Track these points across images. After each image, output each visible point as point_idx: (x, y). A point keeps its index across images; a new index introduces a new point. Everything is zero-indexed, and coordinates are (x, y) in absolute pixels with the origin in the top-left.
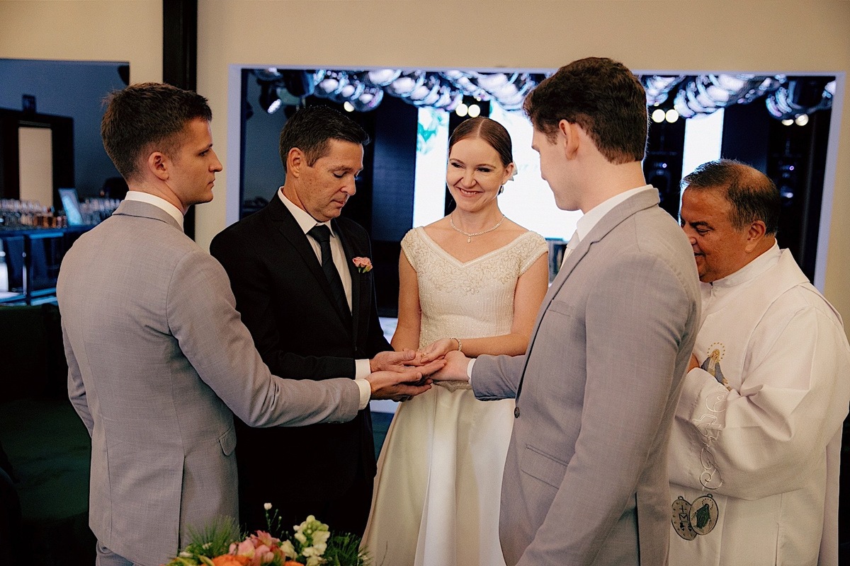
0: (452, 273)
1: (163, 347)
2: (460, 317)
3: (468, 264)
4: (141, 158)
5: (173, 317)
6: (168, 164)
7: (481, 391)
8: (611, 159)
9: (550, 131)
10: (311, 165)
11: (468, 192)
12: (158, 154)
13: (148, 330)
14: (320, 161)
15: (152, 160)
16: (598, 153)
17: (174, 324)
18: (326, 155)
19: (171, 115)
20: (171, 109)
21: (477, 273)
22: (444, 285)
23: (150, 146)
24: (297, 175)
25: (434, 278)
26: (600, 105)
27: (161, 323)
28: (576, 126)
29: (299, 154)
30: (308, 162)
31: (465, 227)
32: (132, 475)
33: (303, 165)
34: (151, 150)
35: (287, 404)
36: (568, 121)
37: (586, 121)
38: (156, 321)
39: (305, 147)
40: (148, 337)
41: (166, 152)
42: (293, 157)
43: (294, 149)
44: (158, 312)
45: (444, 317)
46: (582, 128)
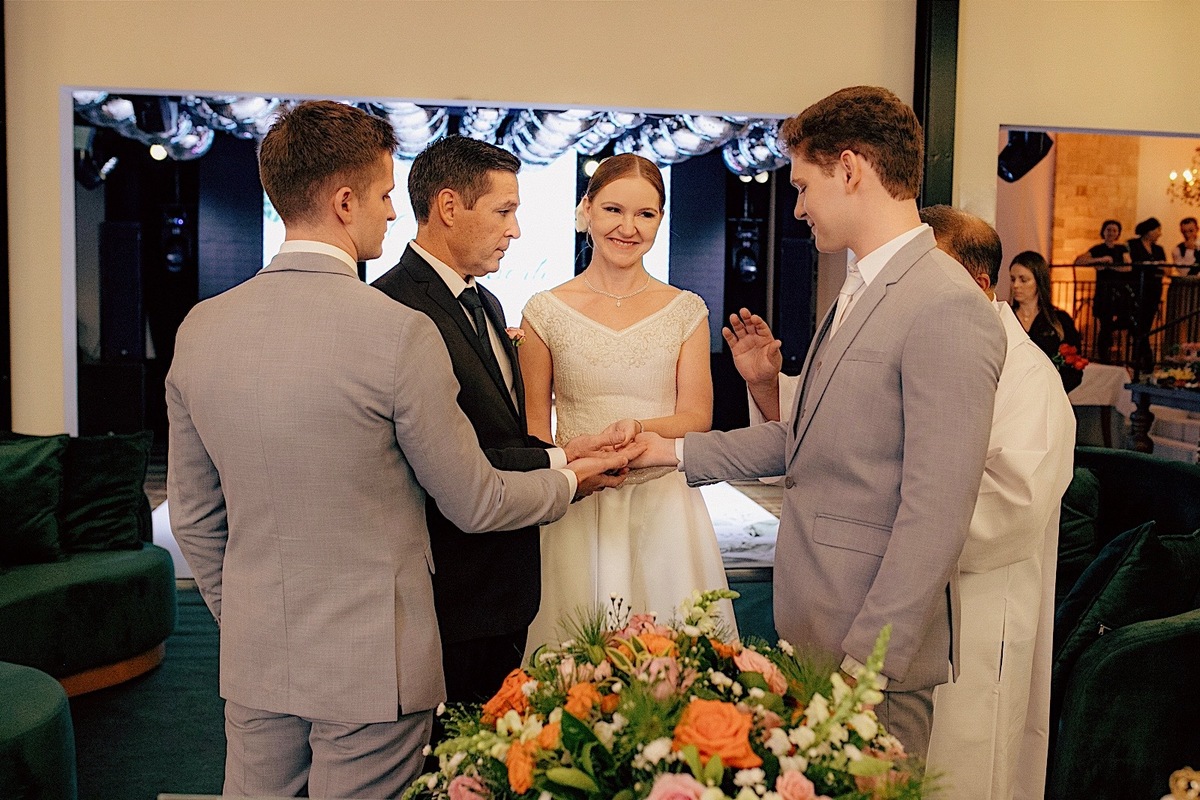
0: (606, 344)
1: (381, 434)
2: (618, 397)
3: (625, 332)
4: (323, 195)
5: (401, 394)
6: (353, 204)
7: (697, 474)
8: (894, 196)
9: (826, 162)
10: (470, 208)
11: (624, 242)
12: (349, 190)
13: (368, 412)
14: (481, 200)
15: (339, 197)
16: (882, 189)
17: (402, 402)
18: (488, 192)
19: (366, 142)
20: (365, 135)
21: (639, 341)
22: (600, 359)
23: (337, 178)
24: (450, 223)
25: (585, 352)
26: (886, 135)
27: (384, 403)
28: (860, 156)
29: (452, 196)
30: (465, 204)
31: (609, 287)
32: (324, 609)
33: (459, 209)
34: (338, 185)
35: (513, 500)
36: (854, 152)
37: (871, 153)
38: (379, 401)
39: (458, 185)
40: (366, 422)
41: (355, 188)
42: (445, 202)
43: (447, 190)
44: (383, 389)
45: (600, 398)
46: (866, 160)
